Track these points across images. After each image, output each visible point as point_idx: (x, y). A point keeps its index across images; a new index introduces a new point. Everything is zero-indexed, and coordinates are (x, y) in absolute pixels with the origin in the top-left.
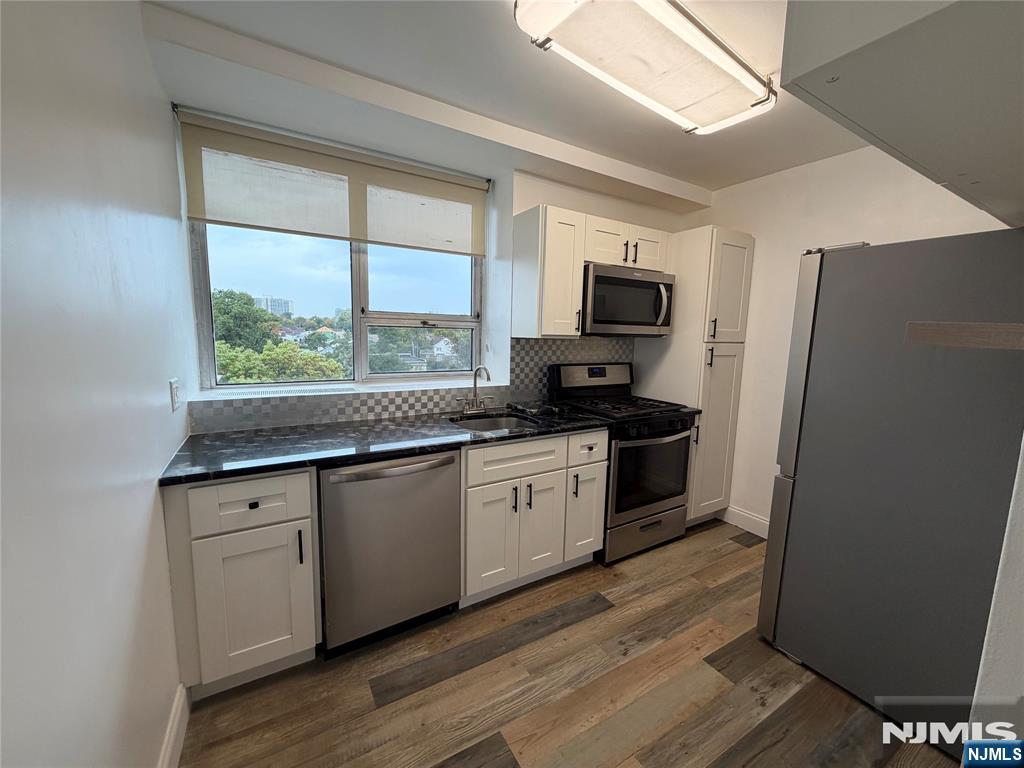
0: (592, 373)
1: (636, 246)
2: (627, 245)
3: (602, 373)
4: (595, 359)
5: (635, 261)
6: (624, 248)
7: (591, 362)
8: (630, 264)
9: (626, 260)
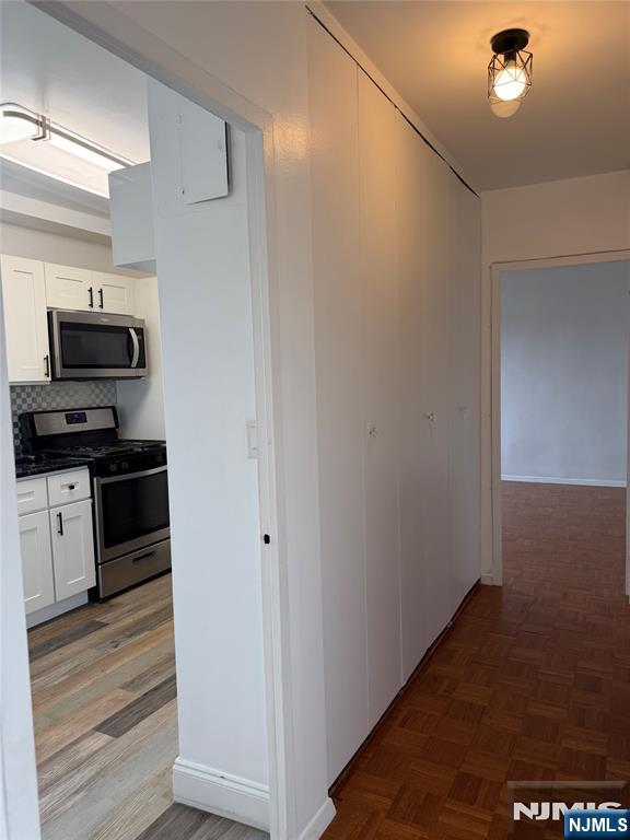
0: (71, 419)
1: (101, 292)
2: (91, 290)
3: (82, 418)
4: (72, 404)
5: (101, 306)
6: (89, 293)
7: (69, 408)
8: (96, 309)
9: (91, 305)
